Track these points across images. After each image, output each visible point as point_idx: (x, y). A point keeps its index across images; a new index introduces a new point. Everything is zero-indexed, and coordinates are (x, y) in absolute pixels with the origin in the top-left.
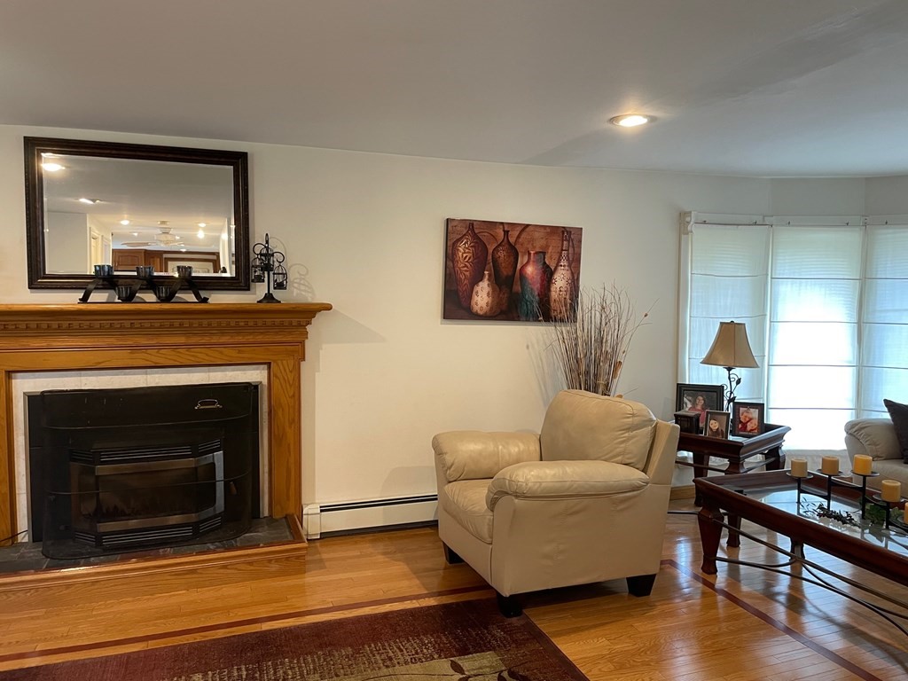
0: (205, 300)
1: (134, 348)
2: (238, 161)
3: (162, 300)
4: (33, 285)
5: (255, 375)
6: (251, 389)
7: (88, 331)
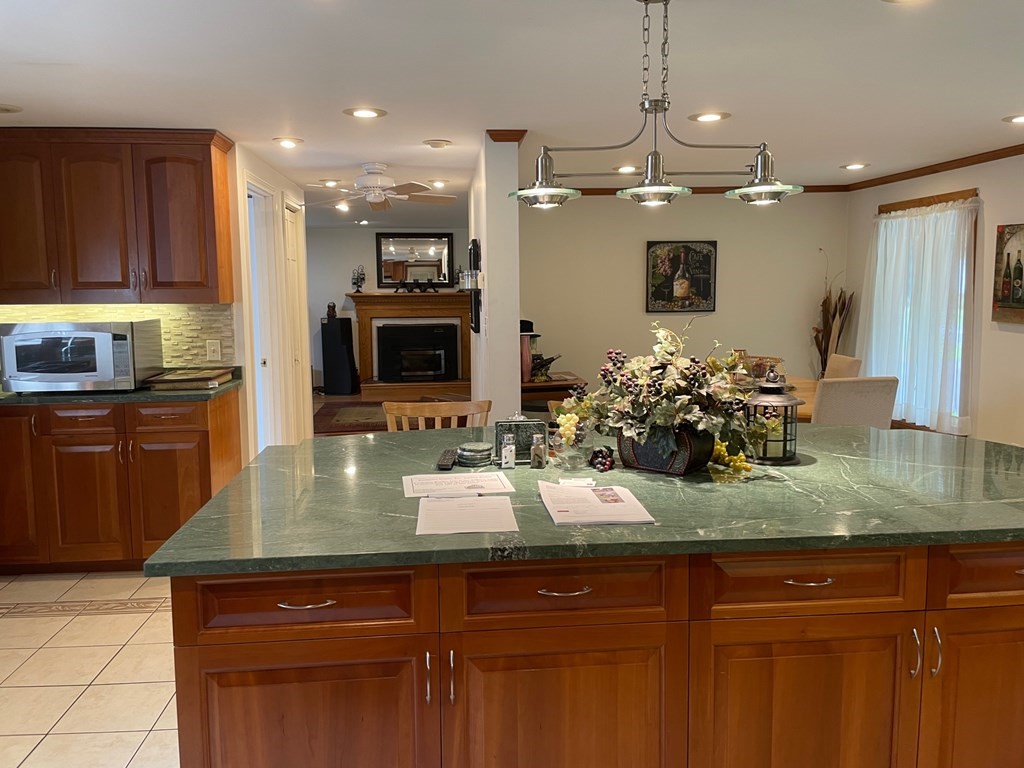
0: (437, 292)
1: (412, 310)
2: (449, 236)
3: (422, 292)
4: (379, 287)
5: (456, 321)
6: (454, 327)
7: (396, 303)
